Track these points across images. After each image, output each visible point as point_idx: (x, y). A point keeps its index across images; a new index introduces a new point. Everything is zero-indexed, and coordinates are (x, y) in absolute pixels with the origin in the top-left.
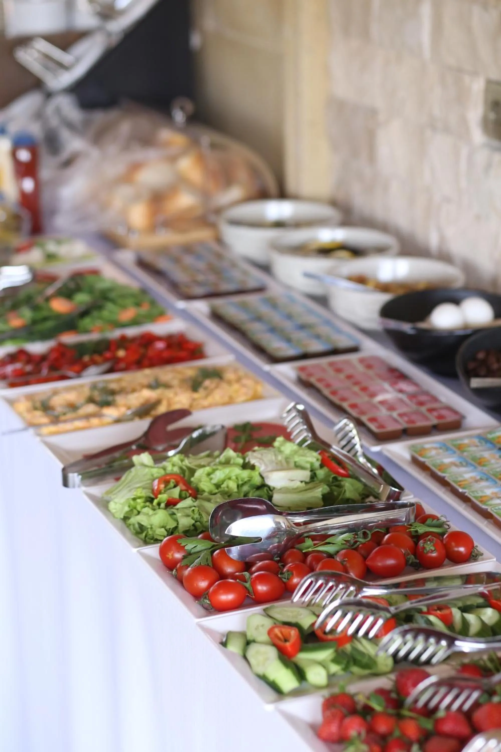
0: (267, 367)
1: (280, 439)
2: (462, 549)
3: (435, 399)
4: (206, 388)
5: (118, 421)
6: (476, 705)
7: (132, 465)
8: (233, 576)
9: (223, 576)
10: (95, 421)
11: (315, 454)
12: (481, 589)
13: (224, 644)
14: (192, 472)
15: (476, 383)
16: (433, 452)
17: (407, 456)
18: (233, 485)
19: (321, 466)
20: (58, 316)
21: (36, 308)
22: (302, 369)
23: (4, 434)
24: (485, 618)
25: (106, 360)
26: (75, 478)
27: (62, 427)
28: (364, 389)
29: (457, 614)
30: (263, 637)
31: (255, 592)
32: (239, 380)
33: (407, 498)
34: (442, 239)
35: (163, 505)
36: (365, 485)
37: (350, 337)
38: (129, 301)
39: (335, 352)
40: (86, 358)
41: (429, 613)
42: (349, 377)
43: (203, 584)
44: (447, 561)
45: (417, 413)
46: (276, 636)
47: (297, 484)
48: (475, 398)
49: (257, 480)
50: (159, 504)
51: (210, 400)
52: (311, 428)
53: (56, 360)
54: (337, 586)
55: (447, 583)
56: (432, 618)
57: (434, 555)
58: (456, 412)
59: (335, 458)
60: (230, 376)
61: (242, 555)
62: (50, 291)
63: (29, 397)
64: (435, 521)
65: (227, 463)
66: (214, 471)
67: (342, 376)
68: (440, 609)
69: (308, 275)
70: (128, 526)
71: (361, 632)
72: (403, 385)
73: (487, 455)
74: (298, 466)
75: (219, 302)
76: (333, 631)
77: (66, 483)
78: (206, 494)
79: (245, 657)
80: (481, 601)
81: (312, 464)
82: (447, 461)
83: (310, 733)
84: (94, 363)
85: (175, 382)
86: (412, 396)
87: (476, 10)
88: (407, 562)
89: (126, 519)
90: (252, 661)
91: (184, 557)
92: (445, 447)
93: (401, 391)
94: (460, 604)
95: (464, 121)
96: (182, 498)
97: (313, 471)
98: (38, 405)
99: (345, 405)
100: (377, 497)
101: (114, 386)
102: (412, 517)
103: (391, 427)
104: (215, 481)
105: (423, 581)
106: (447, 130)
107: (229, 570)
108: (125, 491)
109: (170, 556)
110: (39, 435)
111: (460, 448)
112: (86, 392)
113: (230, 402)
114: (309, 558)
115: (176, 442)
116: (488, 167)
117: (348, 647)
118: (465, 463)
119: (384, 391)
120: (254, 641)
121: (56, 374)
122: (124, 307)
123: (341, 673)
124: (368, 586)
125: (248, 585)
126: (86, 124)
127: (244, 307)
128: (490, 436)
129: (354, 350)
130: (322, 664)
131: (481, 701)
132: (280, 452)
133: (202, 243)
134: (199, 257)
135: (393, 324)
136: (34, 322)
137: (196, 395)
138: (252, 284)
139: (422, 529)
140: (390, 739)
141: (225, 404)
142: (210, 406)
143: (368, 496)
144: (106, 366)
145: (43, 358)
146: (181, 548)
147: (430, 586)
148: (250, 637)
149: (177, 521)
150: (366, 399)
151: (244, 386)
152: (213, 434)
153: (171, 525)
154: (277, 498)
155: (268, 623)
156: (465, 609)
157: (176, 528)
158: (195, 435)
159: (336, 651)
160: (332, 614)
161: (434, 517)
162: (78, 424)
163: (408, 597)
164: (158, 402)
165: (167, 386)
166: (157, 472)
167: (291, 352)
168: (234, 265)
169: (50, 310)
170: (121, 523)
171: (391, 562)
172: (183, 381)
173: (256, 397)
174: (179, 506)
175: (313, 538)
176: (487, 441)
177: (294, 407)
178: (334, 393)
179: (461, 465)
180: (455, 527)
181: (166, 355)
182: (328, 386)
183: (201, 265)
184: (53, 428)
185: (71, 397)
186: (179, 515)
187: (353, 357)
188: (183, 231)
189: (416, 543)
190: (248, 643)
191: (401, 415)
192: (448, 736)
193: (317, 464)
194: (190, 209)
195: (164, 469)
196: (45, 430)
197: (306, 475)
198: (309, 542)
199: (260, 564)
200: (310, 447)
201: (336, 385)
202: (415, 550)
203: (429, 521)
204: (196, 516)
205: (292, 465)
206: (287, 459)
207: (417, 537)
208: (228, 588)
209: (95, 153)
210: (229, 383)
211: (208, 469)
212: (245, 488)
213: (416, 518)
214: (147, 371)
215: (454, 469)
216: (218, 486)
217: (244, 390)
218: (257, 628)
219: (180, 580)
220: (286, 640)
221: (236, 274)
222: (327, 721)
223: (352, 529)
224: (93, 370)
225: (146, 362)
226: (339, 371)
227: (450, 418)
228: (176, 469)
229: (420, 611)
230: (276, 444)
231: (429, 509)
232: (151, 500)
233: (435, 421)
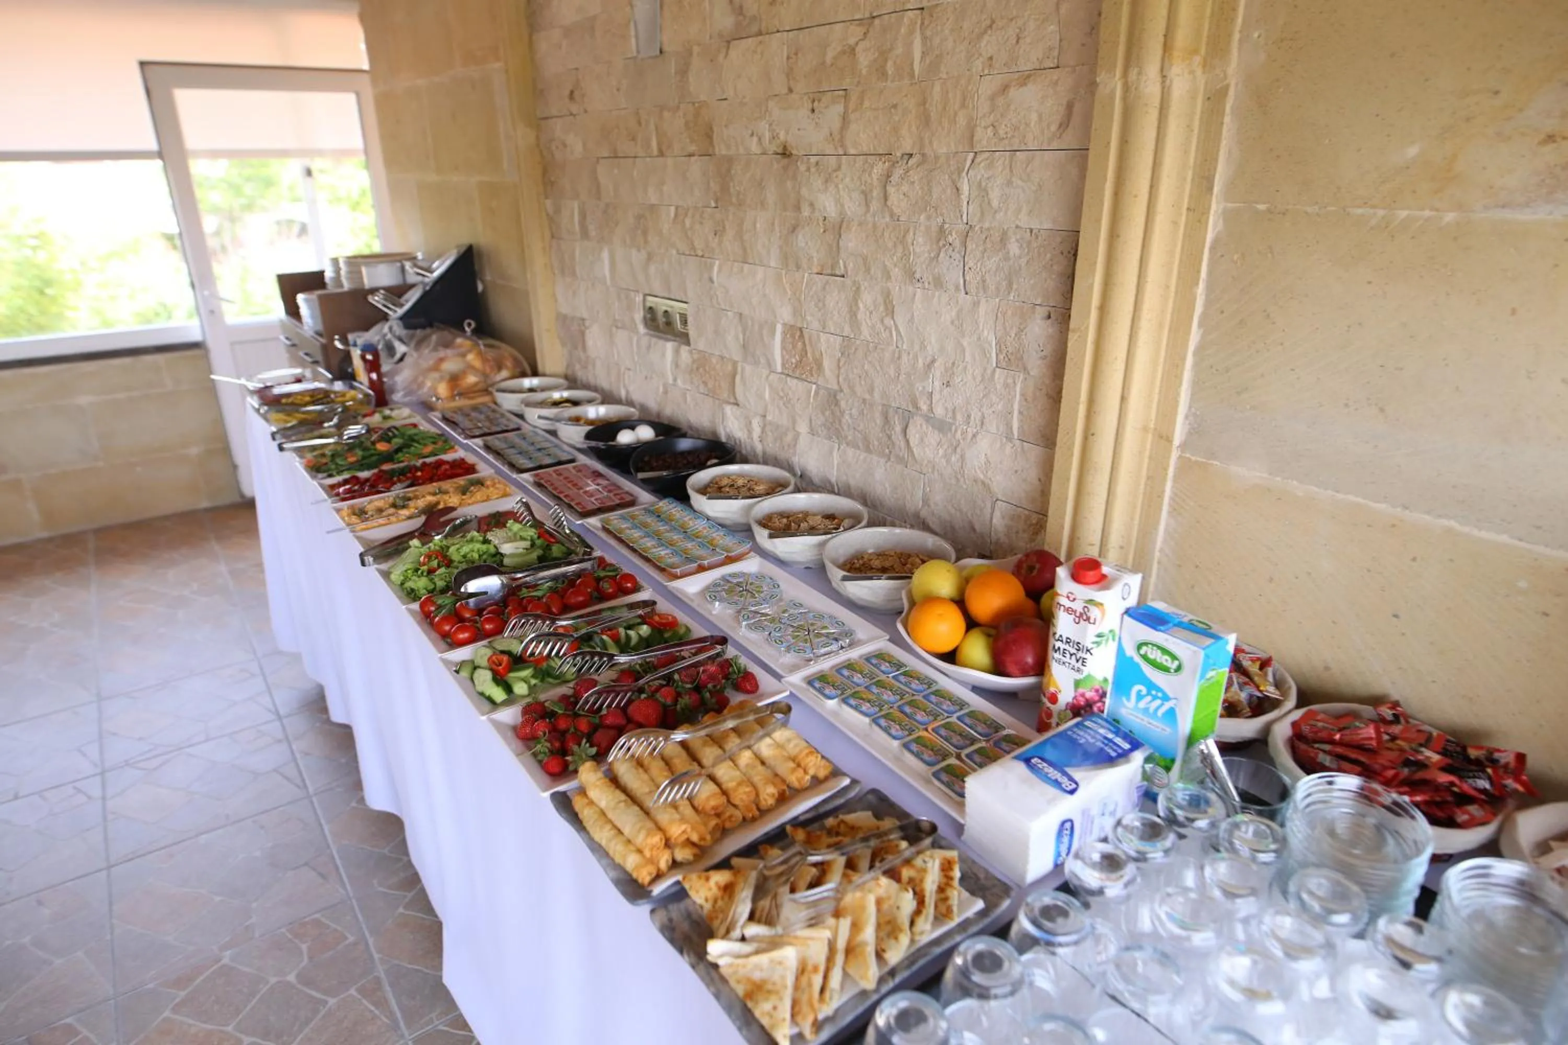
0: (515, 476)
1: (511, 522)
2: (629, 585)
3: (619, 488)
4: (471, 492)
5: (410, 518)
6: (630, 702)
7: (410, 547)
8: (469, 620)
9: (462, 620)
10: (393, 519)
11: (534, 530)
12: (640, 612)
13: (457, 672)
14: (448, 548)
15: (641, 475)
16: (616, 521)
17: (599, 525)
18: (476, 556)
19: (539, 537)
20: (380, 454)
21: (365, 449)
22: (537, 475)
23: (328, 532)
24: (641, 632)
25: (408, 478)
26: (369, 559)
27: (369, 524)
28: (575, 485)
29: (622, 631)
30: (484, 662)
31: (484, 629)
32: (494, 485)
33: (597, 553)
34: (628, 392)
35: (425, 574)
36: (568, 548)
37: (569, 453)
38: (428, 441)
39: (560, 463)
40: (395, 479)
41: (602, 633)
42: (566, 478)
43: (447, 628)
44: (620, 593)
45: (608, 497)
46: (494, 662)
47: (521, 550)
48: (642, 485)
49: (492, 550)
50: (422, 573)
51: (473, 499)
52: (531, 513)
53: (375, 480)
54: (536, 622)
55: (618, 611)
56: (605, 637)
57: (611, 590)
58: (631, 495)
59: (547, 532)
60: (488, 483)
61: (476, 604)
62: (374, 437)
63: (352, 507)
64: (612, 568)
65: (472, 540)
66: (462, 546)
67: (561, 478)
68: (610, 630)
69: (540, 417)
70: (403, 590)
71: (553, 653)
72: (600, 481)
73: (649, 520)
74: (522, 539)
75: (489, 438)
76: (532, 654)
77: (363, 564)
78: (455, 564)
79: (472, 679)
80: (639, 620)
81: (531, 537)
82: (623, 526)
83: (510, 734)
84: (400, 481)
85: (451, 490)
86: (605, 487)
87: (634, 252)
88: (591, 596)
89: (402, 584)
90: (476, 682)
91: (437, 609)
92: (623, 517)
93: (598, 485)
94: (625, 624)
95: (633, 320)
96: (439, 567)
97: (532, 540)
98: (357, 511)
99: (561, 496)
100: (577, 554)
101: (411, 495)
102: (596, 566)
103: (590, 507)
104: (462, 554)
105: (599, 612)
106: (623, 327)
107: (467, 615)
108: (401, 566)
109: (426, 609)
110: (353, 531)
111: (633, 517)
112: (391, 499)
113: (488, 499)
114: (525, 601)
115: (441, 531)
116: (649, 347)
117: (545, 665)
118: (635, 527)
119: (588, 485)
120: (479, 667)
121: (374, 490)
122: (425, 445)
123: (540, 684)
124: (559, 620)
125: (478, 625)
126: (411, 337)
127: (506, 440)
128: (652, 508)
129: (572, 461)
130: (524, 680)
131: (633, 697)
132: (510, 530)
133: (484, 404)
134: (481, 413)
135: (593, 444)
136: (364, 458)
137: (464, 497)
138: (512, 426)
139: (602, 574)
140: (568, 736)
141: (483, 501)
142: (473, 504)
143: (570, 554)
144: (408, 482)
145: (367, 480)
146: (434, 603)
147: (604, 614)
148: (476, 664)
149: (435, 584)
150: (576, 491)
151: (497, 488)
152: (471, 521)
153: (431, 587)
154: (506, 561)
155: (489, 652)
156: (629, 627)
157: (434, 589)
158: (458, 521)
159: (535, 669)
160: (532, 640)
161: (611, 565)
162: (381, 521)
163: (589, 623)
164: (438, 503)
165: (446, 492)
166: (424, 550)
167: (531, 465)
168: (503, 415)
169: (375, 449)
170: (398, 588)
171: (581, 599)
172: (457, 488)
173: (505, 495)
174: (437, 573)
175: (527, 588)
176: (649, 511)
177: (520, 500)
178: (555, 489)
179: (633, 528)
180: (626, 570)
181: (449, 473)
182: (552, 485)
183: (482, 417)
184: (363, 526)
185: (380, 504)
186: (436, 580)
187: (570, 466)
188: (472, 398)
189: (598, 583)
190: (475, 668)
191: (596, 500)
192: (609, 727)
193: (536, 536)
194: (476, 384)
195: (429, 548)
196: (358, 528)
197: (527, 544)
198: (524, 590)
199: (490, 608)
200: (531, 526)
201: (557, 484)
202: (598, 589)
203: (608, 568)
204: (448, 579)
205: (518, 537)
206: (515, 534)
207: (599, 580)
208: (462, 629)
209: (415, 355)
210: (488, 487)
211: (457, 546)
212: (485, 557)
213: (599, 566)
214: (434, 484)
215: (628, 531)
216: (464, 556)
217: (496, 491)
218: (482, 657)
219: (432, 624)
220: (500, 665)
221: (504, 421)
222: (524, 724)
223: (555, 578)
224: (399, 485)
225: (436, 478)
226: (560, 475)
227: (628, 498)
228: (437, 548)
229: (597, 633)
230: (508, 525)
231: (609, 559)
232: (417, 570)
233: (618, 502)
